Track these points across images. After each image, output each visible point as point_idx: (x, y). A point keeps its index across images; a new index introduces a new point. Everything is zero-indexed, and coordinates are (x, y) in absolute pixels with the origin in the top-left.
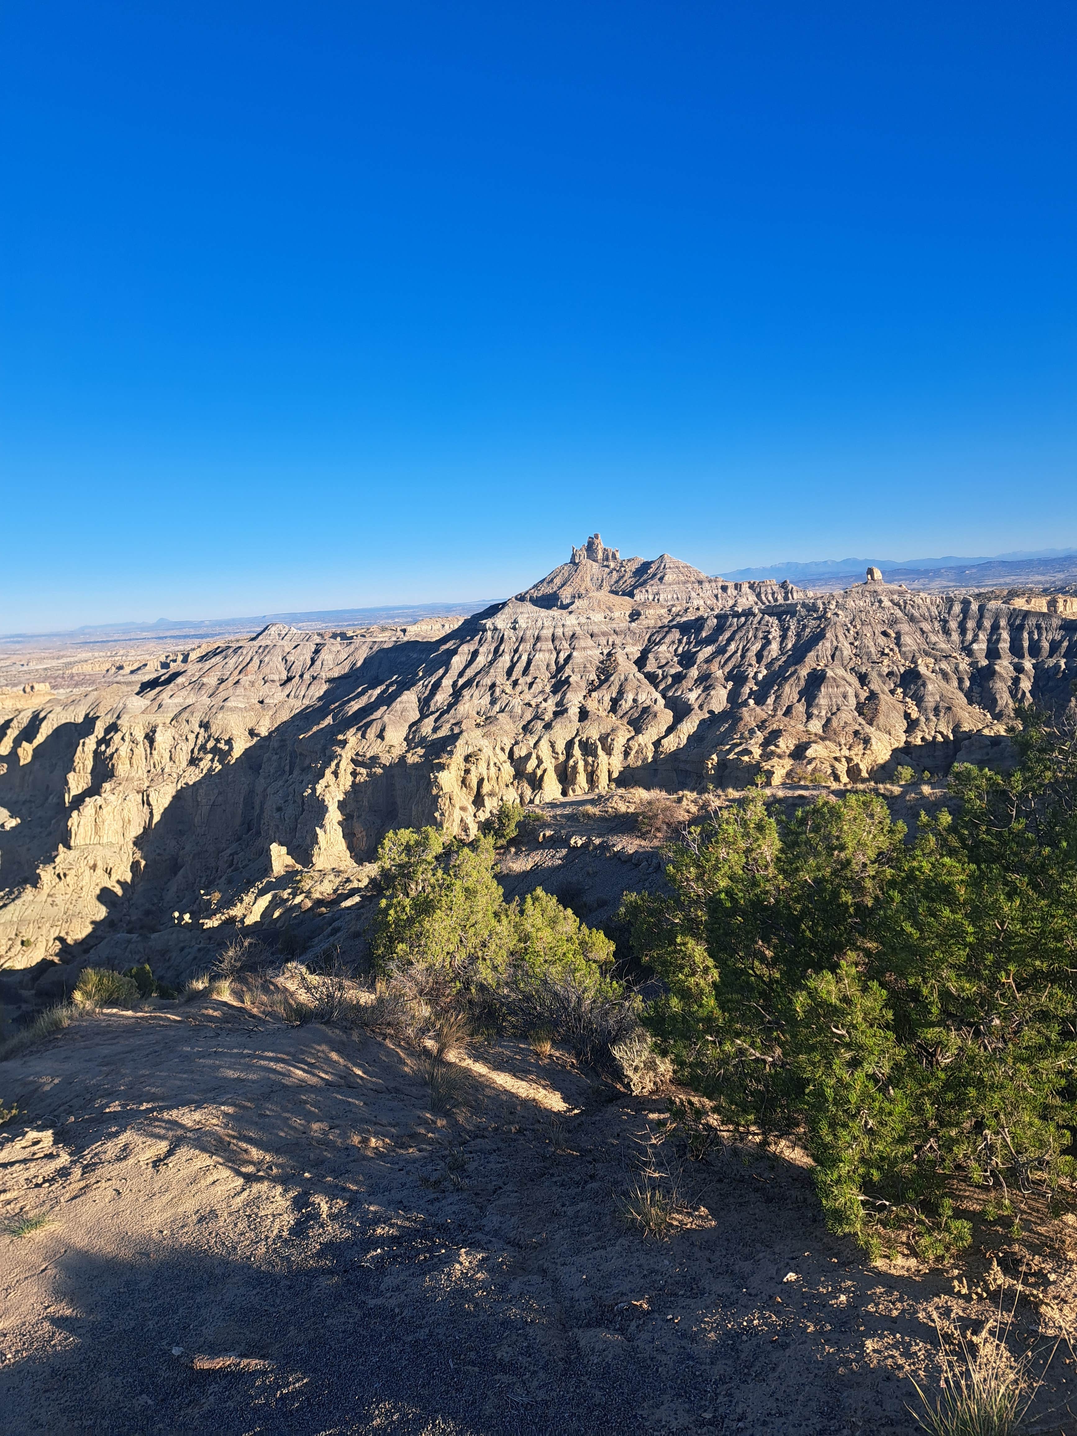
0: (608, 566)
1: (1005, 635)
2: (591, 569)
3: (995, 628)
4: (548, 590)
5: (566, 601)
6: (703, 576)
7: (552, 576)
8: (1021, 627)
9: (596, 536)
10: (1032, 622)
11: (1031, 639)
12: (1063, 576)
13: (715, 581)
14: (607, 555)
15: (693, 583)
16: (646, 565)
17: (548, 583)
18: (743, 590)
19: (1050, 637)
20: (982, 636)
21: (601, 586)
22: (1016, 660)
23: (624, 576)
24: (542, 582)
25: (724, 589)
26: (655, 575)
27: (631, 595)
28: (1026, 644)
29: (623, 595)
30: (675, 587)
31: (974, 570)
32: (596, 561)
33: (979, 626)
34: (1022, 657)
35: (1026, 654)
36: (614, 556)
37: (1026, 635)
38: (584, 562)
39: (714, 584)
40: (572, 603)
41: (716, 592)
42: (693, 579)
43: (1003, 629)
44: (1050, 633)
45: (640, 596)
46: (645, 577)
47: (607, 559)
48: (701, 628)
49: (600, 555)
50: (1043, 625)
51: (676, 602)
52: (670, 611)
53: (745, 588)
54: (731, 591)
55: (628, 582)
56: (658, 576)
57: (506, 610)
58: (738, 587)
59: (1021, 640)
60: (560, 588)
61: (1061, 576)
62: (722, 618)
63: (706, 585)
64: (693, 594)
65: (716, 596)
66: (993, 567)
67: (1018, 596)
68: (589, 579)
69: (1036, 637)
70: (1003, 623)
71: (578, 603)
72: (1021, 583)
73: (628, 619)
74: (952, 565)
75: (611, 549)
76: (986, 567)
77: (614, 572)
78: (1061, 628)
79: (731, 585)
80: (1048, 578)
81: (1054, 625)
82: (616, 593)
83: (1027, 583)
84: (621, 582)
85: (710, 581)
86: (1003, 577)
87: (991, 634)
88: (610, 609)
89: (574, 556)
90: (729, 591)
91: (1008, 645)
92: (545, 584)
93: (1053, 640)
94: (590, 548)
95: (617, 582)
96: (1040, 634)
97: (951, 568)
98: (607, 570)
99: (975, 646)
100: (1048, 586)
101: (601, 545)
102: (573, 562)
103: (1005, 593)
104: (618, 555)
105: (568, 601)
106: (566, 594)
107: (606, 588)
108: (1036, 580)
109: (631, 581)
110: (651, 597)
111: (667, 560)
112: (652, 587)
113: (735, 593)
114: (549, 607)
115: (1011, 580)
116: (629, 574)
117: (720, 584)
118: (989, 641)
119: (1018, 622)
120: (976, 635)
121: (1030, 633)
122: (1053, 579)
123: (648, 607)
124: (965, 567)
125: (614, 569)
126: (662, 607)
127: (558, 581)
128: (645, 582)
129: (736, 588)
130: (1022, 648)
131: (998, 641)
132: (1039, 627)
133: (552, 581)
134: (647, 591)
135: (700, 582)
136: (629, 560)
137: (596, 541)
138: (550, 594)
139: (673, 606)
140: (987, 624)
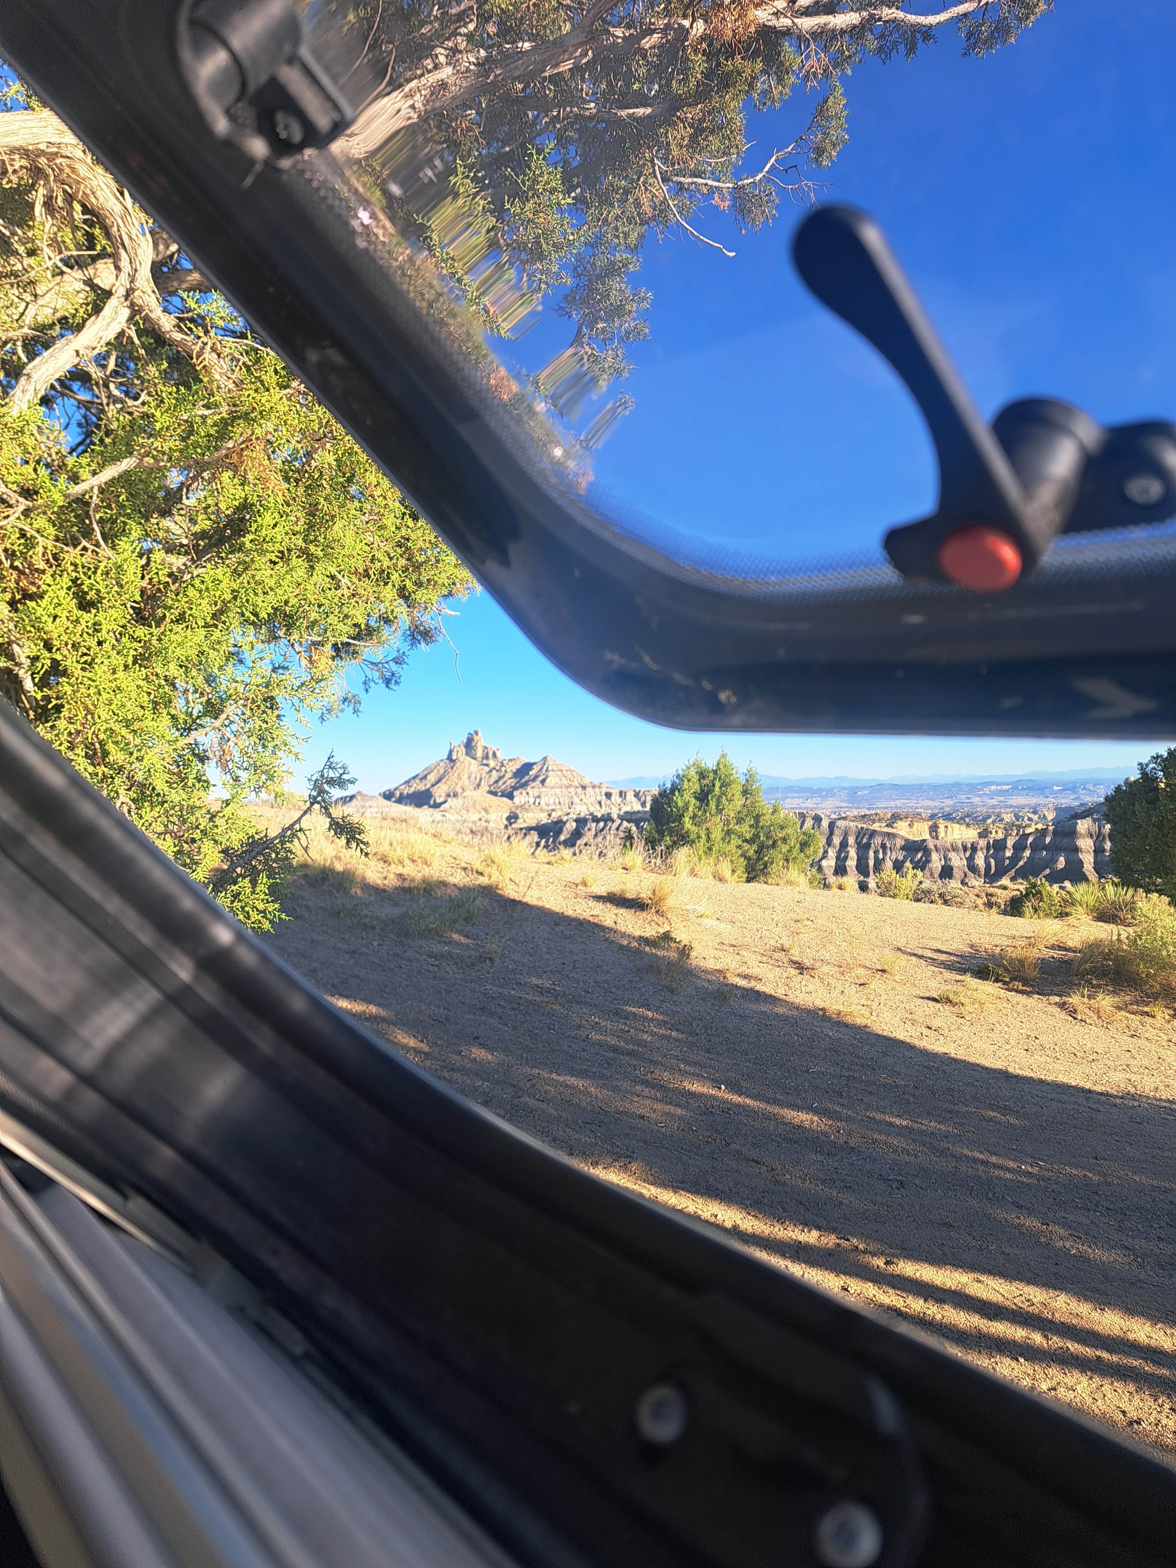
0: (487, 765)
1: (853, 853)
2: (469, 767)
3: (844, 845)
4: (422, 787)
5: (439, 801)
6: (586, 782)
7: (425, 772)
8: (868, 846)
9: (476, 733)
10: (878, 840)
11: (876, 858)
12: (951, 803)
13: (600, 787)
14: (487, 754)
15: (577, 787)
16: (528, 767)
17: (421, 779)
18: (628, 797)
19: (894, 857)
20: (832, 853)
21: (479, 785)
22: (862, 878)
23: (504, 776)
24: (414, 778)
25: (608, 795)
26: (536, 777)
27: (510, 796)
28: (871, 863)
29: (502, 796)
30: (558, 791)
31: (867, 792)
32: (475, 759)
33: (829, 843)
34: (867, 875)
35: (871, 873)
36: (494, 755)
37: (871, 854)
38: (461, 759)
39: (597, 790)
40: (445, 802)
41: (599, 798)
42: (576, 783)
43: (851, 846)
44: (894, 853)
45: (520, 798)
46: (526, 778)
47: (487, 757)
48: (559, 832)
49: (479, 753)
50: (888, 845)
51: (558, 806)
52: (550, 815)
53: (630, 796)
54: (615, 798)
55: (508, 782)
56: (541, 778)
57: (354, 801)
58: (622, 794)
59: (867, 858)
60: (433, 785)
61: (949, 802)
62: (581, 822)
63: (590, 790)
64: (576, 800)
65: (600, 803)
66: (885, 790)
67: (901, 819)
68: (466, 777)
69: (881, 856)
70: (851, 840)
71: (451, 802)
72: (911, 807)
73: (506, 822)
74: (845, 785)
75: (492, 747)
76: (879, 789)
77: (494, 772)
78: (903, 848)
79: (615, 793)
80: (937, 804)
81: (898, 846)
82: (494, 794)
83: (917, 808)
84: (501, 783)
85: (594, 787)
86: (894, 800)
87: (839, 852)
88: (486, 810)
89: (451, 752)
90: (613, 798)
91: (855, 863)
92: (417, 781)
93: (896, 860)
94: (469, 745)
95: (496, 782)
96: (885, 853)
97: (844, 788)
98: (487, 769)
99: (824, 863)
100: (936, 811)
101: (481, 742)
102: (449, 758)
103: (889, 816)
104: (498, 754)
105: (442, 800)
106: (439, 793)
107: (485, 788)
108: (926, 805)
109: (512, 782)
110: (532, 800)
111: (550, 762)
112: (534, 789)
113: (619, 800)
114: (419, 805)
115: (899, 804)
116: (509, 775)
117: (604, 790)
118: (838, 858)
119: (865, 840)
120: (826, 852)
121: (876, 852)
122: (942, 805)
123: (527, 811)
124: (858, 788)
125: (494, 768)
126: (542, 810)
127: (432, 778)
128: (526, 784)
129: (621, 795)
130: (868, 866)
131: (846, 858)
132: (884, 846)
133: (425, 777)
134: (528, 793)
135: (584, 788)
136: (510, 760)
137: (476, 738)
138: (423, 792)
139: (553, 810)
140: (837, 841)
